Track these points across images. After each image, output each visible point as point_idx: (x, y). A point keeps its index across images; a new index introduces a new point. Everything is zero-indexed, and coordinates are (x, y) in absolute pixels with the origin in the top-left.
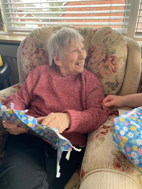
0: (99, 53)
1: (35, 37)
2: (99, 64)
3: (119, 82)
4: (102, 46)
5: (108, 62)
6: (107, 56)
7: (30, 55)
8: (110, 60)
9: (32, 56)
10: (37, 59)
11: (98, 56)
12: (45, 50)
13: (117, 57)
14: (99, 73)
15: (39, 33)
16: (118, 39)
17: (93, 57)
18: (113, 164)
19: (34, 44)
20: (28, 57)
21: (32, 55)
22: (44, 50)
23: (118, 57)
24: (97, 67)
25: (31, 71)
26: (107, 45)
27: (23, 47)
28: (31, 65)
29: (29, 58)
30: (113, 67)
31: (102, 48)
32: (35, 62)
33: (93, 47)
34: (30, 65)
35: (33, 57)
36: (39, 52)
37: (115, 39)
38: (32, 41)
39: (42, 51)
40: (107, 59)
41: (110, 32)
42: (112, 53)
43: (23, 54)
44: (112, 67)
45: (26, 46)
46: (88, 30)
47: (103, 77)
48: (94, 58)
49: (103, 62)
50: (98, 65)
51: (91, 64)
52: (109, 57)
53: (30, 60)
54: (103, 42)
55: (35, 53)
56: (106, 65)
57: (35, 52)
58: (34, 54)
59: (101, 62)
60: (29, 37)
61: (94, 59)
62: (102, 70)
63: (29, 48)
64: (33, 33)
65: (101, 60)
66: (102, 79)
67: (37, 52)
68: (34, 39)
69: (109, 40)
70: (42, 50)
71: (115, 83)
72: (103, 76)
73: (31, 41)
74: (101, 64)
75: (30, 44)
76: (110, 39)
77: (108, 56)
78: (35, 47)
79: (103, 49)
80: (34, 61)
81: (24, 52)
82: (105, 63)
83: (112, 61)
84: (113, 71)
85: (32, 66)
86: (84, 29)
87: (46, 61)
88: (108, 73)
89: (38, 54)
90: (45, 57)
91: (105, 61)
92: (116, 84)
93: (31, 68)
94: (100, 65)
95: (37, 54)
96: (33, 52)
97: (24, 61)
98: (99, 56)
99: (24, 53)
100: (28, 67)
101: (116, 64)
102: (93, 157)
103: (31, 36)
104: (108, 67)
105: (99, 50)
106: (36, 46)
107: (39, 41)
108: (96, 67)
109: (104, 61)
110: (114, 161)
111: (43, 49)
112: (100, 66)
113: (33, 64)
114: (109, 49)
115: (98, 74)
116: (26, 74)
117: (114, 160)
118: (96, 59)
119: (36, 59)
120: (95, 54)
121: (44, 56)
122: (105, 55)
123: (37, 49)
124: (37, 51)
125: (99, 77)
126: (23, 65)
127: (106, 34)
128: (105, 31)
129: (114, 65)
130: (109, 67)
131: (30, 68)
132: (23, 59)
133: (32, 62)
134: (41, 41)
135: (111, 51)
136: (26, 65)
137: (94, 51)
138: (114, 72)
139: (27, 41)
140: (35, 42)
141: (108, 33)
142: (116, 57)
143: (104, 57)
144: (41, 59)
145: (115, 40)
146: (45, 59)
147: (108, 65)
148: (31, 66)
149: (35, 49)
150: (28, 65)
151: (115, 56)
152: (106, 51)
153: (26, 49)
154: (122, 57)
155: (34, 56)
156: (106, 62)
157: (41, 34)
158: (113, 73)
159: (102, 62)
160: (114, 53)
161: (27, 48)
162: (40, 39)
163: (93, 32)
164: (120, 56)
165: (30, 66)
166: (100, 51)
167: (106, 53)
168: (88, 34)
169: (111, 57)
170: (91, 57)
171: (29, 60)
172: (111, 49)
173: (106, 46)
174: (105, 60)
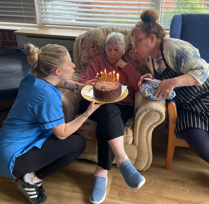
1: (91, 36)
7: (88, 49)
10: (93, 52)
12: (98, 45)
15: (94, 34)
19: (91, 41)
21: (90, 49)
27: (82, 43)
29: (87, 51)
32: (91, 54)
45: (85, 42)
46: (127, 31)
47: (140, 62)
48: (134, 50)
51: (131, 53)
53: (88, 53)
57: (92, 47)
60: (87, 36)
62: (139, 58)
63: (88, 44)
64: (89, 34)
66: (139, 64)
67: (93, 47)
68: (91, 38)
70: (96, 45)
72: (140, 61)
73: (89, 39)
75: (88, 41)
81: (84, 47)
86: (125, 31)
87: (98, 53)
88: (143, 60)
90: (98, 50)
93: (88, 58)
95: (93, 48)
96: (90, 47)
97: (82, 53)
100: (86, 57)
106: (93, 43)
107: (94, 39)
108: (135, 56)
111: (97, 44)
113: (90, 55)
115: (136, 61)
116: (84, 63)
123: (93, 45)
125: (137, 62)
126: (81, 56)
131: (87, 58)
134: (96, 39)
136: (85, 56)
139: (86, 39)
140: (92, 40)
144: (95, 51)
146: (98, 52)
149: (92, 45)
155: (91, 49)
157: (96, 34)
161: (86, 44)
168: (128, 34)
170: (131, 49)
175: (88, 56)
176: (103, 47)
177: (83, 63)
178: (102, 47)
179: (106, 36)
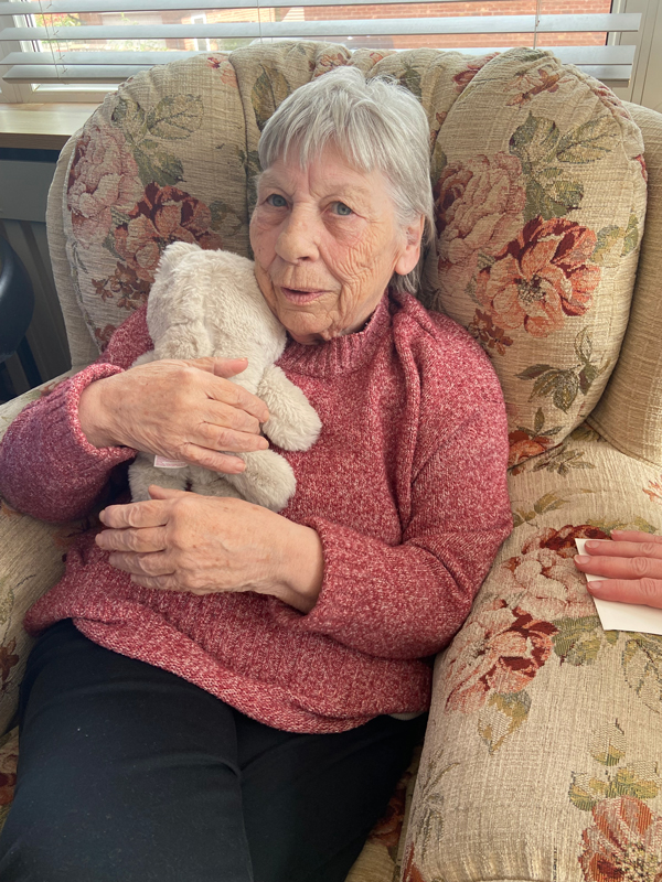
0: (487, 206)
1: (133, 124)
2: (487, 269)
3: (599, 365)
4: (504, 167)
5: (540, 257)
6: (532, 228)
7: (114, 229)
8: (551, 248)
9: (122, 231)
10: (151, 247)
11: (481, 222)
12: (193, 193)
13: (589, 227)
14: (488, 319)
15: (157, 100)
16: (597, 122)
17: (457, 227)
18: (581, 859)
19: (130, 164)
20: (105, 235)
21: (125, 226)
22: (186, 195)
23: (597, 228)
24: (477, 287)
25: (123, 310)
26: (533, 159)
27: (72, 179)
28: (124, 280)
29: (107, 243)
30: (567, 284)
31: (505, 180)
32: (142, 260)
33: (455, 172)
34: (117, 277)
35: (131, 233)
36: (159, 207)
37: (578, 125)
38: (120, 147)
39: (177, 200)
40: (535, 243)
41: (550, 84)
42: (562, 204)
43: (78, 218)
44: (558, 286)
45: (89, 172)
46: (423, 72)
47: (508, 342)
48: (461, 236)
49: (510, 256)
50: (484, 276)
51: (445, 264)
52: (545, 232)
53: (115, 254)
54: (512, 141)
55: (138, 215)
56: (527, 277)
57: (142, 207)
58: (132, 217)
59: (498, 258)
60: (102, 123)
61: (460, 240)
62: (502, 303)
63: (108, 185)
64: (122, 100)
65: (499, 248)
66: (502, 352)
67: (150, 208)
68: (131, 137)
69: (544, 129)
70: (175, 196)
71: (577, 372)
72: (508, 333)
73: (114, 147)
74: (500, 270)
75: (109, 161)
76: (548, 125)
77: (536, 222)
78: (139, 180)
79: (512, 182)
80: (135, 259)
81: (83, 208)
82: (524, 266)
83: (562, 250)
84: (564, 309)
85: (127, 284)
86: (401, 66)
88: (539, 321)
89: (158, 218)
90: (194, 231)
91: (523, 251)
92: (582, 374)
93: (126, 296)
94: (493, 277)
95: (151, 215)
96: (130, 207)
97: (82, 257)
98: (485, 225)
99: (80, 214)
100: (108, 287)
101: (583, 267)
102: (466, 810)
103: (113, 118)
104: (536, 283)
105: (489, 190)
106: (142, 173)
107: (157, 145)
108: (469, 286)
109: (516, 250)
110: (587, 842)
111: (181, 187)
112: (493, 283)
113: (132, 273)
114: (544, 181)
115: (482, 325)
116: (102, 325)
117: (584, 835)
118: (473, 238)
119: (147, 248)
120: (466, 215)
121: (190, 229)
122: (521, 216)
123: (151, 190)
124: (152, 202)
125: (484, 339)
126: (80, 277)
127: (525, 96)
128: (521, 74)
129: (573, 276)
130: (544, 285)
131: (119, 295)
132: (79, 249)
133: (125, 264)
134: (166, 144)
135: (554, 193)
136: (98, 277)
137: (460, 194)
138: (569, 313)
139: (94, 147)
140: (138, 154)
141: (538, 90)
142: (582, 230)
143: (514, 230)
145: (580, 131)
147: (540, 274)
148: (121, 283)
149: (136, 190)
150: (107, 278)
151: (576, 224)
152: (527, 193)
153: (90, 191)
154: (614, 230)
155: (137, 226)
156: (527, 257)
157: (167, 101)
158: (564, 315)
159: (505, 255)
160: (571, 208)
161: (96, 188)
162: (160, 134)
163: (455, 84)
164: (606, 222)
165: (118, 286)
166: (493, 197)
167: (530, 208)
168: (426, 95)
169: (558, 231)
170: (441, 225)
171: (111, 250)
172: (557, 184)
173: (528, 168)
174: (522, 245)
175: (124, 278)
176: (239, 208)
177: (97, 331)
178: (226, 209)
179: (253, 120)
